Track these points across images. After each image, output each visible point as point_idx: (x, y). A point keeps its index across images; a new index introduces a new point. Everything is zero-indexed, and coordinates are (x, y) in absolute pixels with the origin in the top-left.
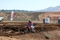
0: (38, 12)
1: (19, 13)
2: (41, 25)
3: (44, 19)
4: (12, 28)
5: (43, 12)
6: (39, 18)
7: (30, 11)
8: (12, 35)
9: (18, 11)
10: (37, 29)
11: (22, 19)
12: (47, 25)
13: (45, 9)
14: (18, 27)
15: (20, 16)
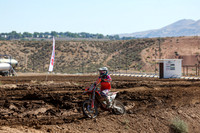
0: (139, 39)
1: (71, 43)
2: (151, 87)
3: (161, 65)
4: (50, 97)
5: (159, 39)
6: (144, 60)
7: (111, 37)
8: (50, 124)
9: (68, 34)
10: (140, 100)
11: (83, 65)
12: (173, 86)
13: (165, 29)
14: (71, 92)
15: (73, 52)
